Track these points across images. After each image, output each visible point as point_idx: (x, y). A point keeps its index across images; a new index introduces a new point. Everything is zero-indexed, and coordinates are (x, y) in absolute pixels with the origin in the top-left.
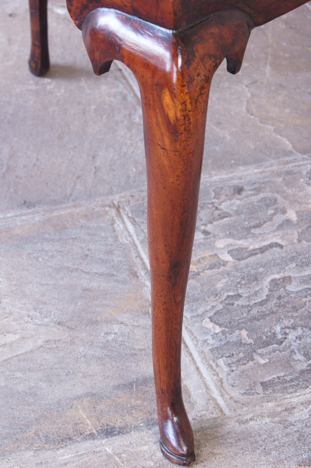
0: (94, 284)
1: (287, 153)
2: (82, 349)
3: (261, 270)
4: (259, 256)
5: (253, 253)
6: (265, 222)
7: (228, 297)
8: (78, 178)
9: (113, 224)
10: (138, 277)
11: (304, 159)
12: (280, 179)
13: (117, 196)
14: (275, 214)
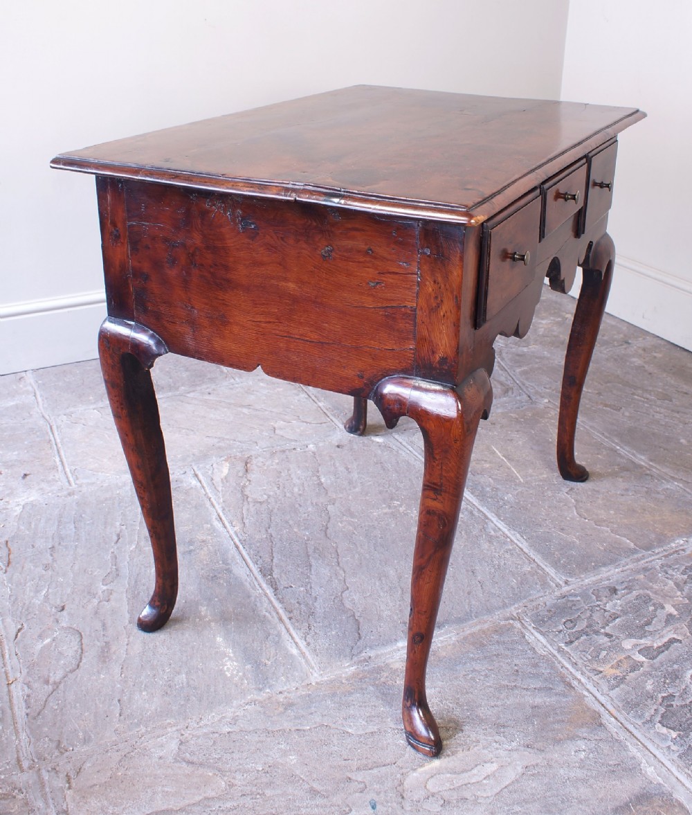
0: (538, 700)
1: (634, 551)
2: (562, 771)
3: (676, 667)
4: (666, 652)
5: (661, 650)
6: (652, 619)
7: (663, 698)
8: (469, 593)
9: (524, 637)
10: (574, 688)
11: (651, 555)
12: (642, 576)
13: (512, 608)
14: (655, 610)
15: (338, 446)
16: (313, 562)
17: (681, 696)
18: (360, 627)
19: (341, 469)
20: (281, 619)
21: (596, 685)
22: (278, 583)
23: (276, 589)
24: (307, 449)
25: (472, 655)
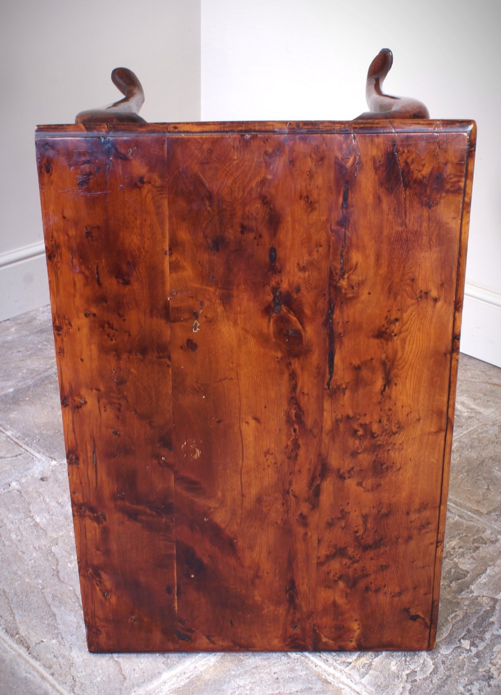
15: (42, 479)
16: (55, 610)
17: (421, 670)
18: (122, 667)
19: (54, 504)
20: (43, 677)
21: (349, 676)
22: (28, 641)
23: (28, 648)
24: (10, 489)
25: (233, 673)
